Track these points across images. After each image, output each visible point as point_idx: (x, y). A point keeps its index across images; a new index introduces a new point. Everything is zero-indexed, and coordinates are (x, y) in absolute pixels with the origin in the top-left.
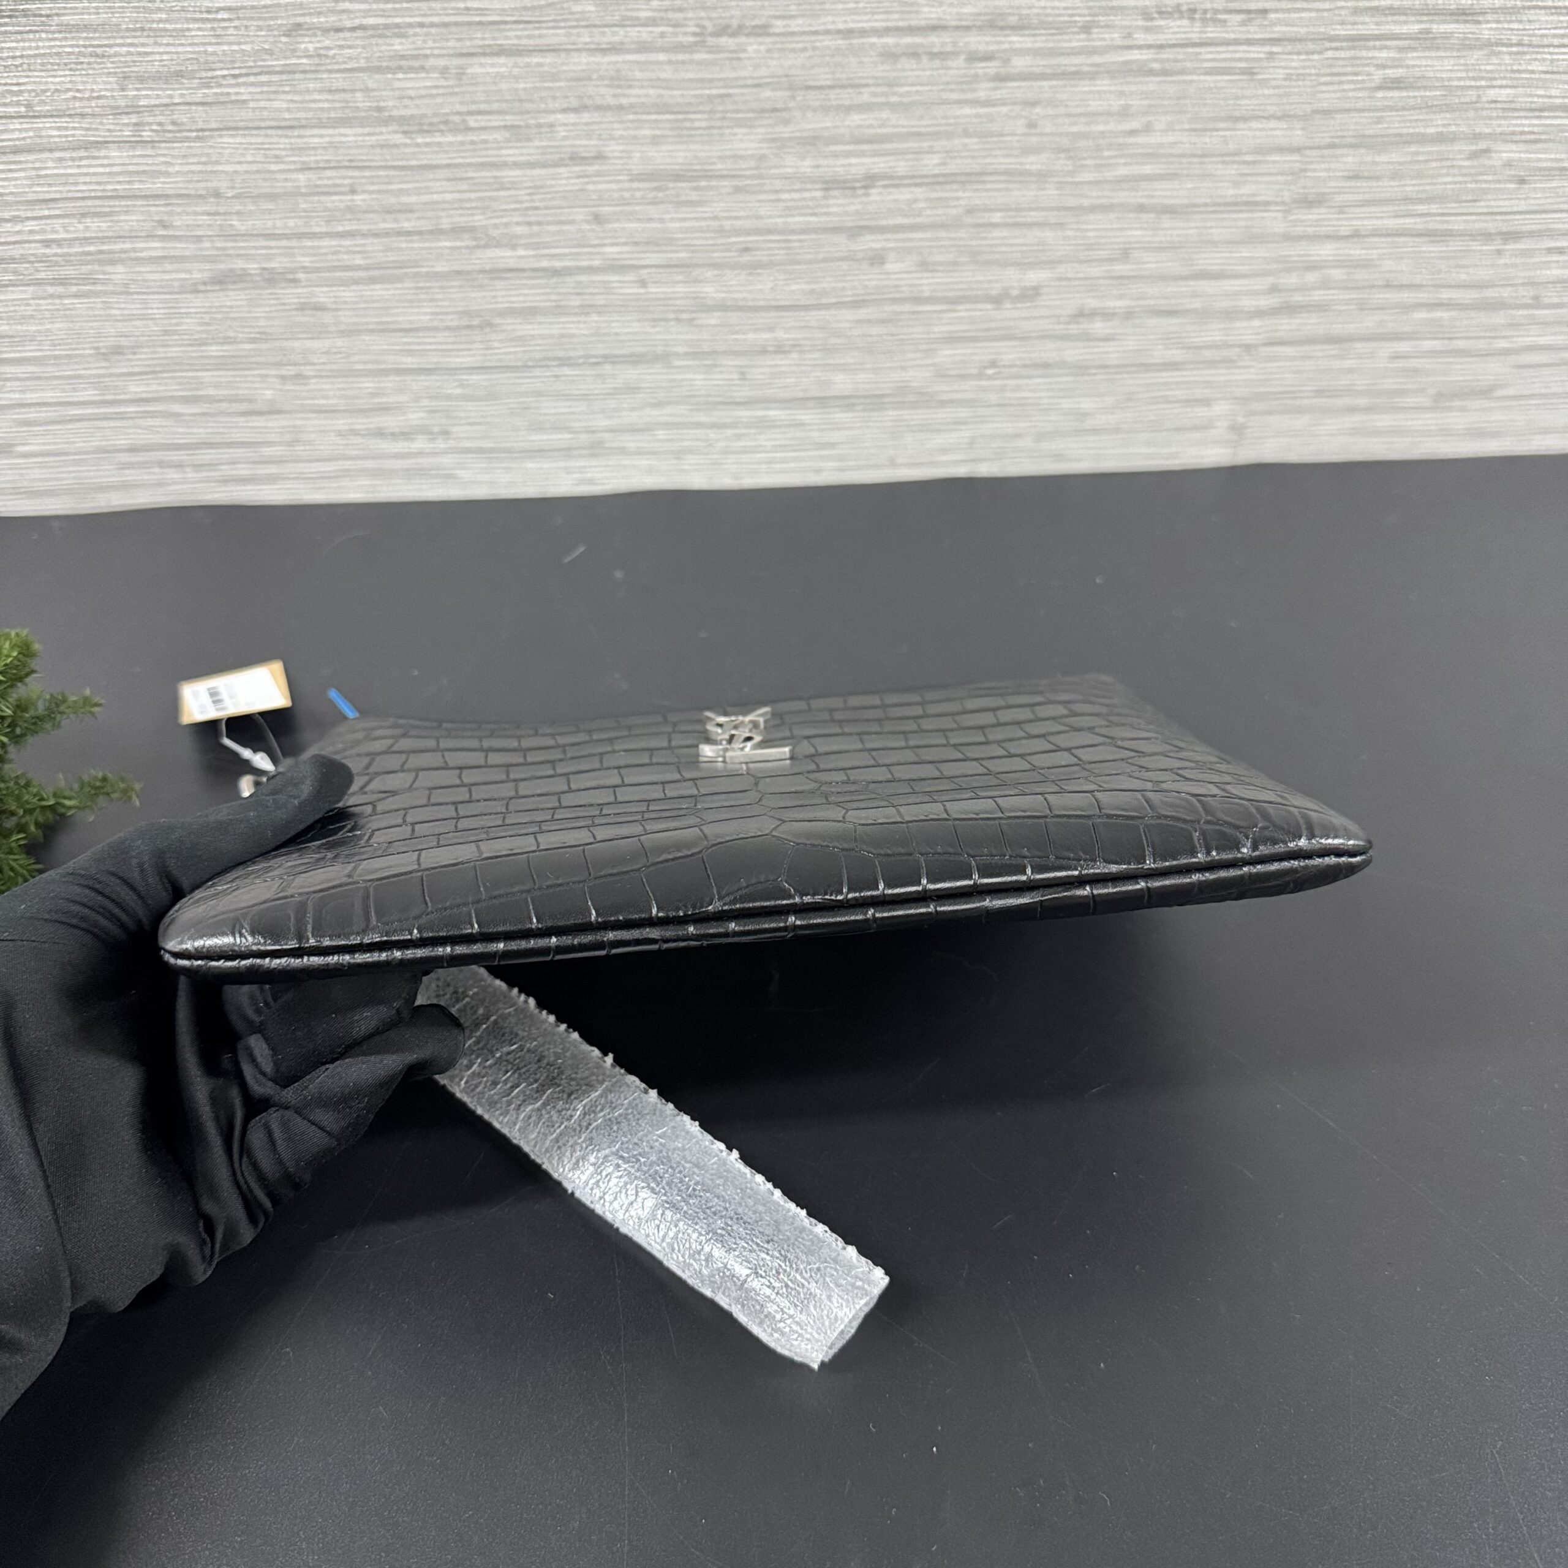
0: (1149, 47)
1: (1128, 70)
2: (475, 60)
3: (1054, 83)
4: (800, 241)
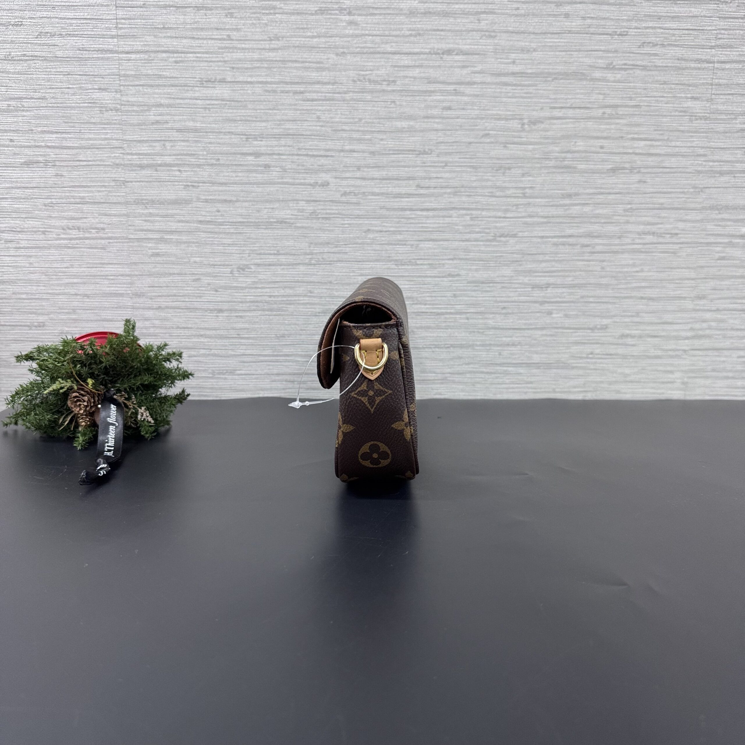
0: (640, 244)
1: (634, 251)
2: (422, 242)
3: (610, 255)
4: (523, 305)
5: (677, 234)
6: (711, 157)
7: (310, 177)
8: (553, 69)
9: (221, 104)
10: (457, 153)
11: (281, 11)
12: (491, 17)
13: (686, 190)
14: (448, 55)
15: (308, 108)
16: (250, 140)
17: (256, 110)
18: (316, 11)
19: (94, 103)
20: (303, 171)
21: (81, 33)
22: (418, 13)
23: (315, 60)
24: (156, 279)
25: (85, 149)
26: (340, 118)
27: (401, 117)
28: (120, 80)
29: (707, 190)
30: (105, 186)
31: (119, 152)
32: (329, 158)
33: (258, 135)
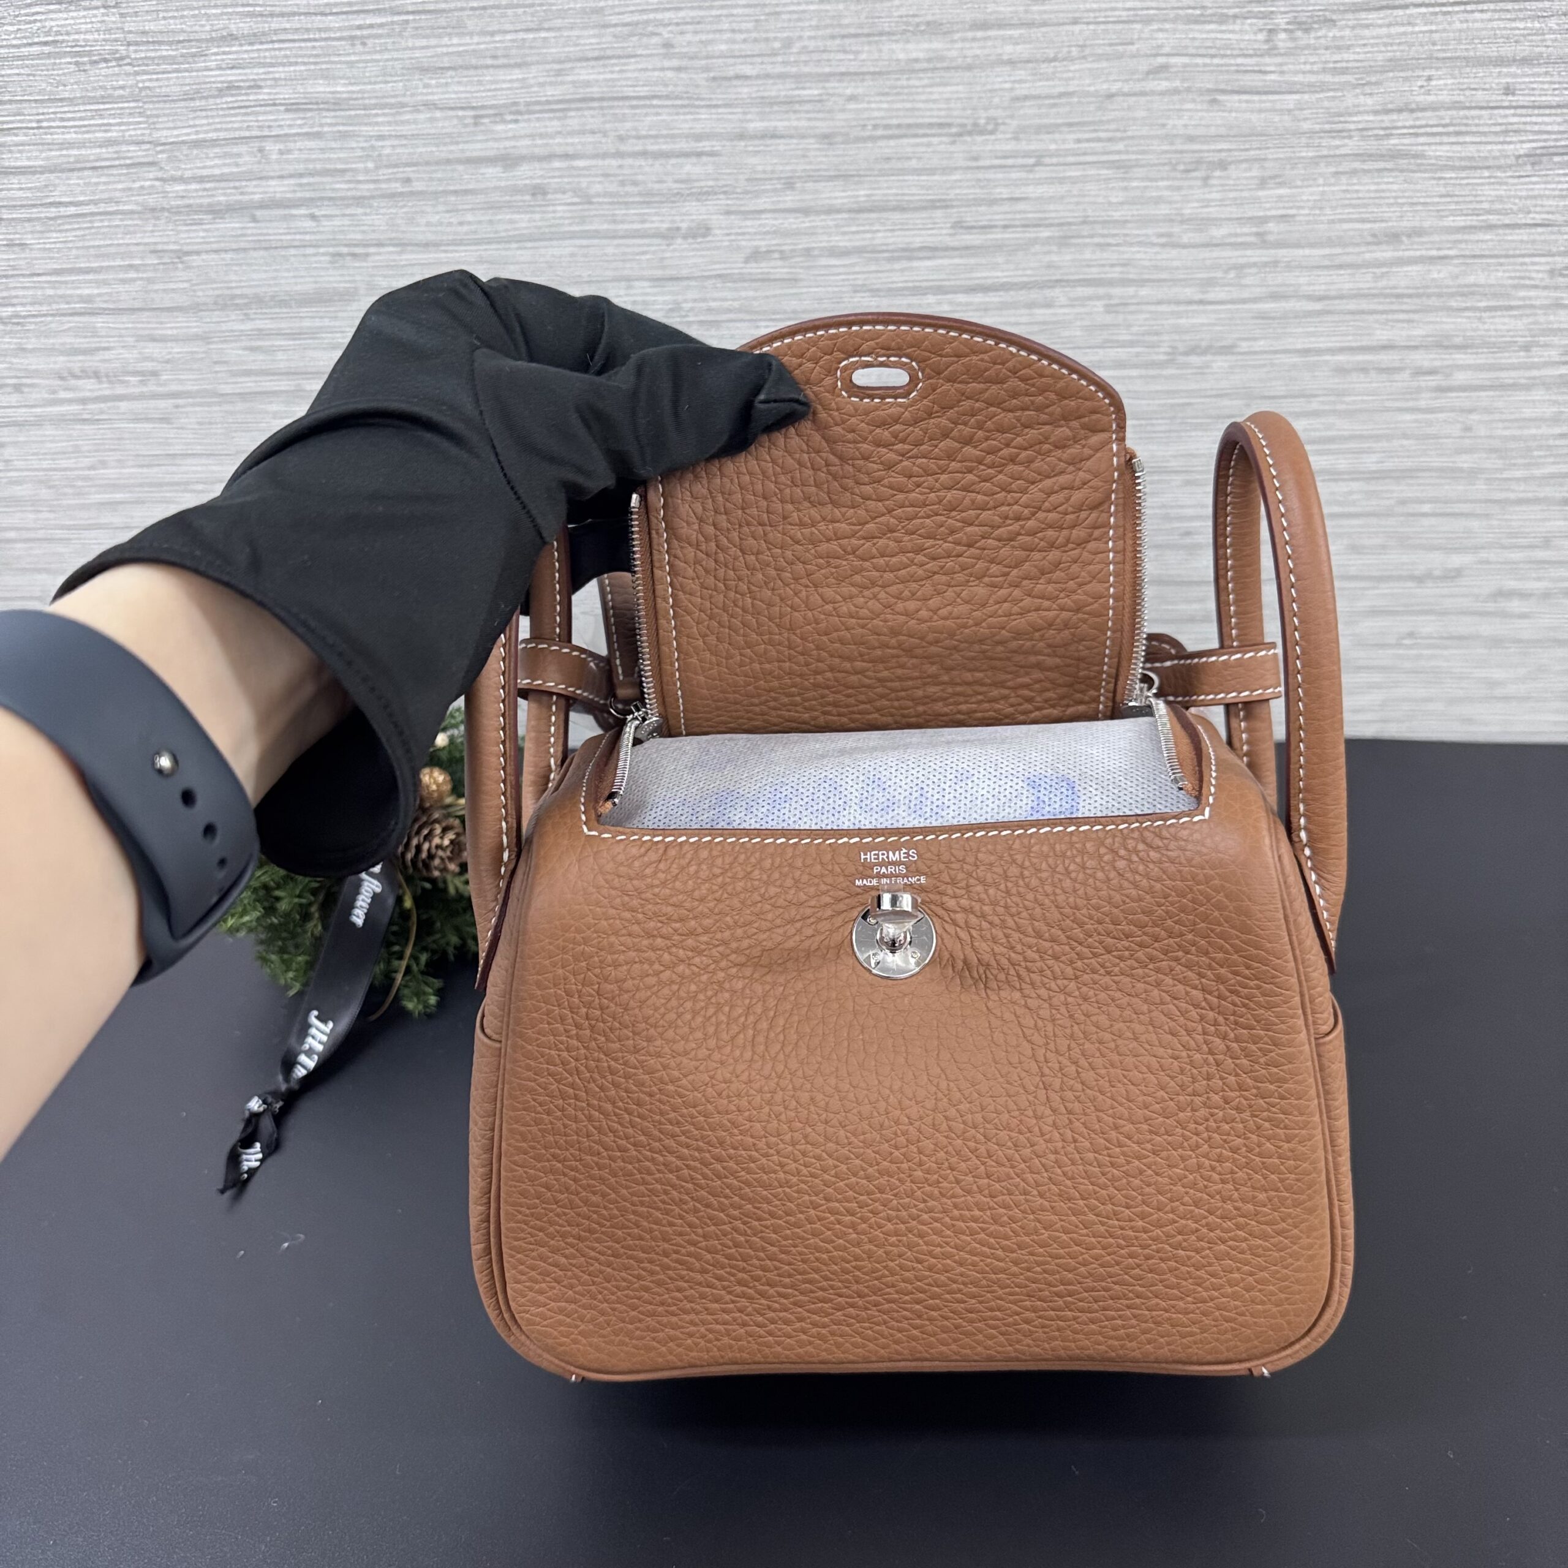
7: (656, 214)
9: (393, 23)
10: (1070, 125)
15: (636, 18)
16: (486, 120)
17: (492, 34)
19: (55, 42)
20: (637, 199)
25: (62, 171)
26: (727, 42)
30: (134, 267)
31: (151, 176)
32: (704, 159)
33: (504, 106)
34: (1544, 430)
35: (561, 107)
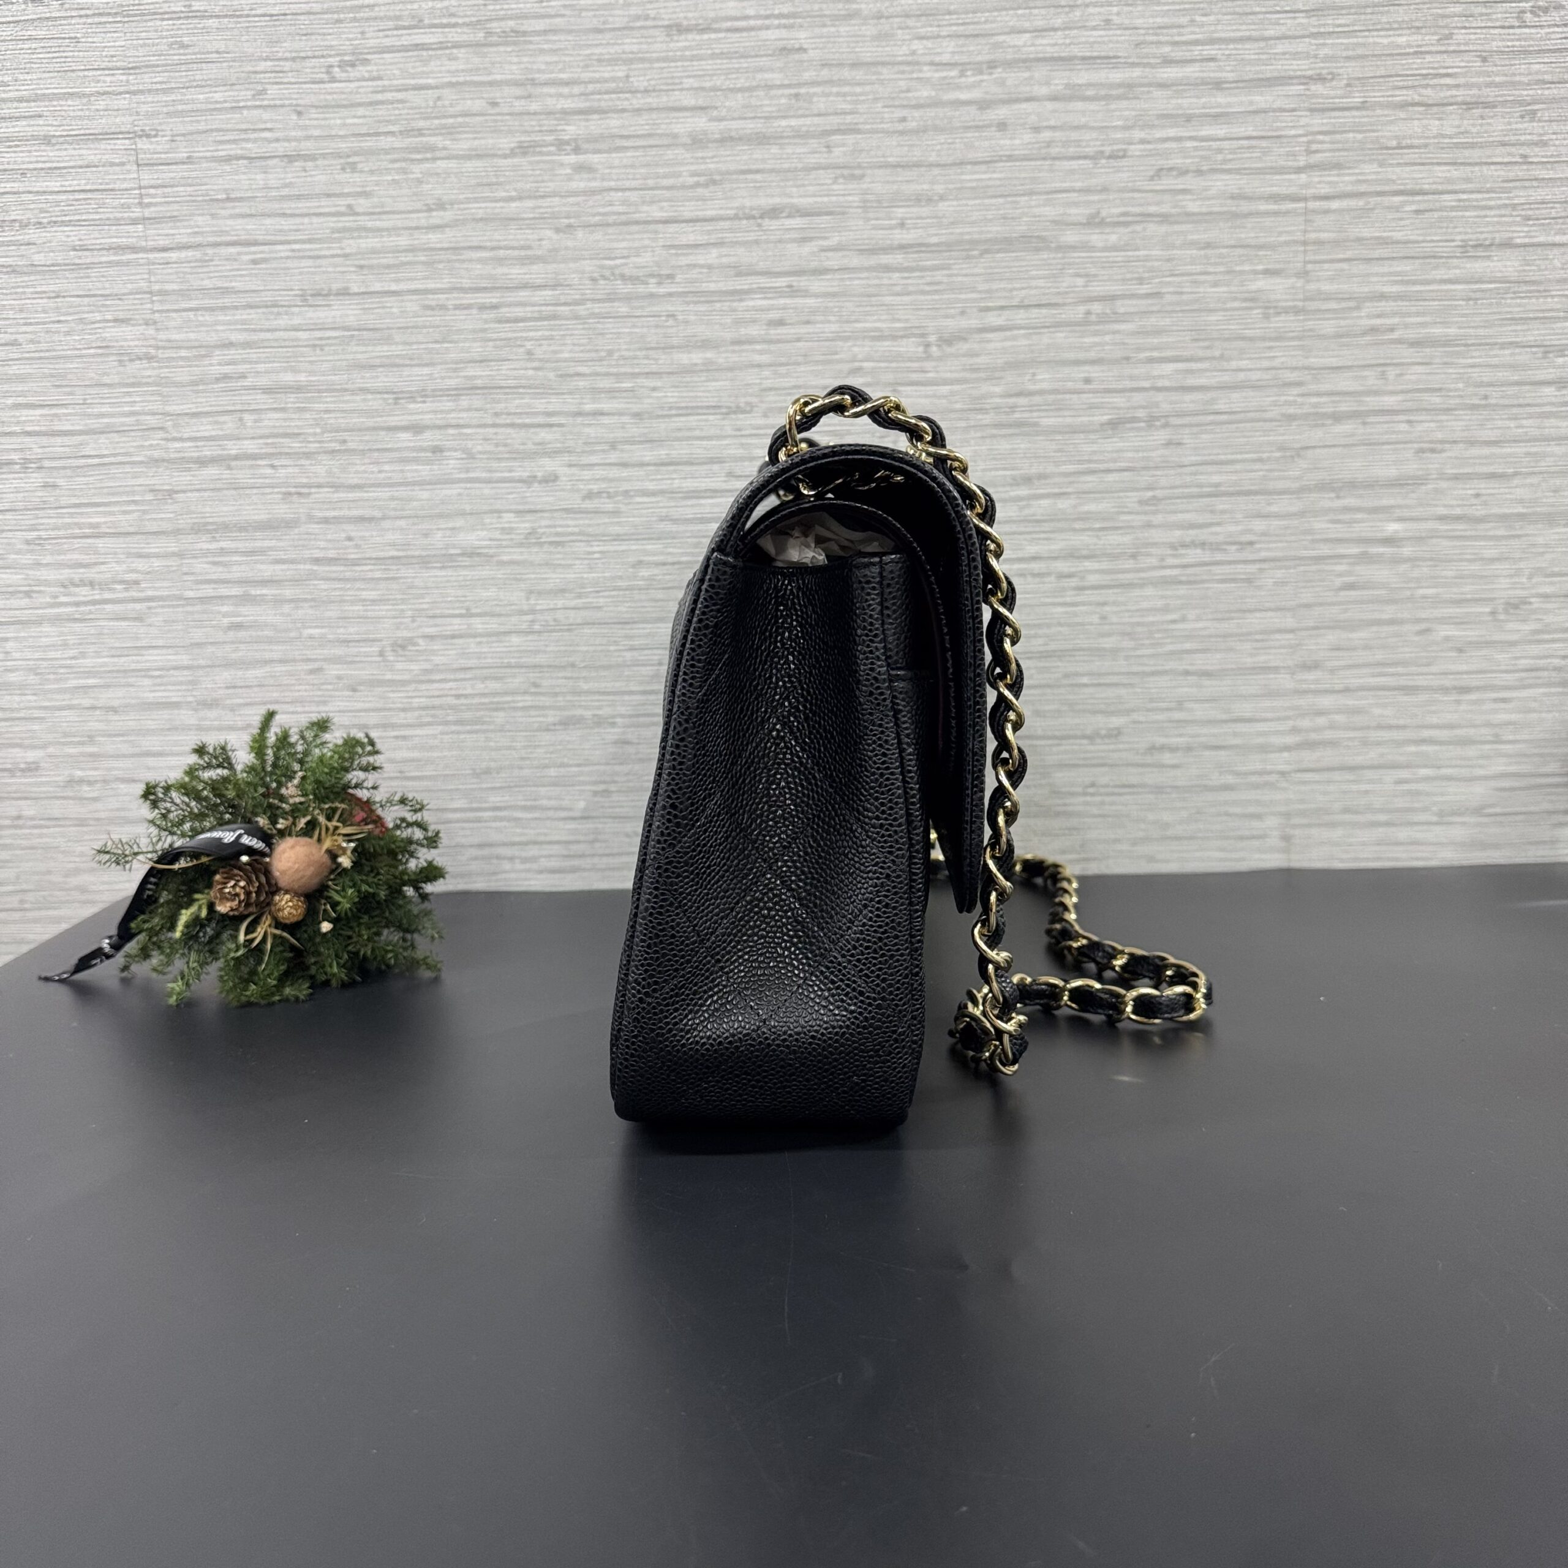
0: (1177, 566)
1: (1165, 582)
3: (1116, 591)
5: (1251, 543)
6: (1313, 387)
7: (521, 466)
8: (981, 232)
9: (344, 336)
11: (444, 153)
12: (850, 139)
13: (1265, 455)
14: (771, 218)
15: (510, 335)
16: (403, 401)
17: (411, 344)
18: (512, 149)
19: (106, 347)
20: (507, 456)
21: (77, 217)
22: (709, 141)
23: (515, 244)
24: (240, 673)
25: (95, 433)
26: (571, 351)
27: (690, 345)
28: (153, 302)
29: (1310, 452)
30: (134, 502)
31: (159, 437)
32: (555, 429)
33: (417, 391)
34: (1158, 618)
35: (456, 393)
